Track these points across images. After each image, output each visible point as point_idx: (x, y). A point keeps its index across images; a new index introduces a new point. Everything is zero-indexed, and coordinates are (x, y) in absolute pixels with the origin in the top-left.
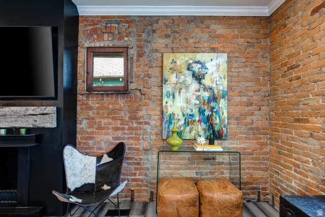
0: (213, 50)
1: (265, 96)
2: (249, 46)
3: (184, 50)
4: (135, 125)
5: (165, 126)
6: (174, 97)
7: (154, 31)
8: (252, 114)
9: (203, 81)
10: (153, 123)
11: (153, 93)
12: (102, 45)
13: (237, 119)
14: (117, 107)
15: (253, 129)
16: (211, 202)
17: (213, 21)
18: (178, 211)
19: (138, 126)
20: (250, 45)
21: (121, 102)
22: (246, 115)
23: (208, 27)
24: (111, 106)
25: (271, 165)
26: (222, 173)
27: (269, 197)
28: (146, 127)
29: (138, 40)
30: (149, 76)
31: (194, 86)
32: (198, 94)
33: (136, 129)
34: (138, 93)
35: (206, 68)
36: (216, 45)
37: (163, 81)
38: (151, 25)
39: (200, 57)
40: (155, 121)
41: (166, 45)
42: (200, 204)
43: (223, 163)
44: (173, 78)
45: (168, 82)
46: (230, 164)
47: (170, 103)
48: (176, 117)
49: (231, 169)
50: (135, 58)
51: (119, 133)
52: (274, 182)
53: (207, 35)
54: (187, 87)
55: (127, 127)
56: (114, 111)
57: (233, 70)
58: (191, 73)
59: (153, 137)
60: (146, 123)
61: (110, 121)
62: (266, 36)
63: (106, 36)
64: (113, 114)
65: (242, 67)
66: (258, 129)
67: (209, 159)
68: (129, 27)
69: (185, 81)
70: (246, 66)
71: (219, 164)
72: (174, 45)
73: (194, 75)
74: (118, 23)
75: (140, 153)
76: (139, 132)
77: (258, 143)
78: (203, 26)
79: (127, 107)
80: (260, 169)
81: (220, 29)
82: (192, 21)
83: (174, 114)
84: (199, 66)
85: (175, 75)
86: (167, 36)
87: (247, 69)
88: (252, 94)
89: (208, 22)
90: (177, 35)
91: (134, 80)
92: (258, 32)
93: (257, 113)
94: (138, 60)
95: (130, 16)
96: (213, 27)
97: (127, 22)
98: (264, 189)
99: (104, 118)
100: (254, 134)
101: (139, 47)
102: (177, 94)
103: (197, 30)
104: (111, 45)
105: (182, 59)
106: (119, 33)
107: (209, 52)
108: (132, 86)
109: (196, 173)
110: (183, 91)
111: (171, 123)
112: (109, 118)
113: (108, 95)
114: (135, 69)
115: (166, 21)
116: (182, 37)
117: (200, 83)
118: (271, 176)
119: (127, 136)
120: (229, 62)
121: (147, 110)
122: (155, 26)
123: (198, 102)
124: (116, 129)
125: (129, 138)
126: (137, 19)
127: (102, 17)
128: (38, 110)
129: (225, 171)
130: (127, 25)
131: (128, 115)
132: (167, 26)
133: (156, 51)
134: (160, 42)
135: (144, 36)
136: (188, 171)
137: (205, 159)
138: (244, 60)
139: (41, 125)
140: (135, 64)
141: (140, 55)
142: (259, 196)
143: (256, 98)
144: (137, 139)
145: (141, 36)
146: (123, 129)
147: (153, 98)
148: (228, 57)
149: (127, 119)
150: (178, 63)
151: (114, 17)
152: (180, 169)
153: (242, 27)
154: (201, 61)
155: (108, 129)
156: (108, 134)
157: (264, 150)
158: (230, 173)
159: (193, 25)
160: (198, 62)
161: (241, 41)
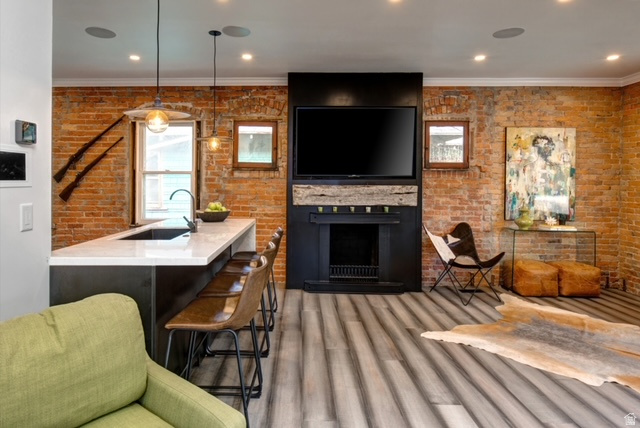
0: (560, 124)
1: (616, 174)
2: (599, 120)
3: (527, 124)
4: (475, 205)
5: (508, 205)
6: (518, 175)
7: (495, 103)
8: (601, 194)
9: (549, 158)
10: (494, 202)
11: (494, 170)
12: (440, 118)
13: (584, 199)
14: (456, 185)
15: (601, 210)
16: (572, 276)
17: (560, 92)
18: (542, 284)
19: (479, 206)
20: (601, 118)
21: (459, 179)
22: (595, 194)
23: (555, 99)
24: (449, 185)
25: (622, 249)
26: (568, 257)
27: (619, 283)
28: (487, 206)
29: (479, 113)
30: (490, 152)
31: (540, 162)
32: (544, 171)
33: (476, 209)
34: (477, 171)
35: (553, 144)
36: (562, 119)
37: (506, 158)
38: (493, 96)
39: (546, 132)
40: (497, 201)
41: (509, 118)
42: (559, 280)
43: (569, 246)
44: (517, 155)
45: (512, 159)
46: (577, 247)
47: (514, 181)
48: (520, 196)
49: (578, 252)
50: (475, 132)
51: (458, 213)
52: (625, 266)
53: (553, 108)
54: (532, 165)
55: (466, 206)
56: (453, 189)
57: (581, 145)
58: (536, 149)
59: (494, 218)
60: (487, 203)
61: (448, 199)
62: (618, 108)
63: (444, 108)
64: (450, 192)
65: (592, 142)
66: (607, 210)
67: (554, 242)
68: (469, 98)
69: (529, 157)
70: (596, 141)
71: (565, 247)
72: (517, 118)
73: (539, 152)
74: (457, 94)
75: (480, 235)
76: (479, 212)
77: (608, 225)
78: (549, 97)
79: (466, 186)
80: (609, 253)
81: (567, 101)
82: (537, 92)
83: (518, 194)
84: (546, 141)
85: (519, 151)
86: (509, 108)
87: (597, 145)
88: (601, 171)
89: (554, 93)
90: (520, 107)
91: (474, 156)
92: (609, 104)
93: (606, 192)
94: (478, 135)
95: (470, 87)
96: (560, 98)
97: (466, 93)
98: (612, 274)
99: (440, 196)
100: (603, 215)
101: (481, 120)
102: (521, 172)
103: (542, 101)
104: (449, 119)
105: (527, 134)
106: (459, 105)
107: (555, 127)
108: (472, 163)
109: (540, 256)
110: (528, 168)
111: (514, 202)
112: (446, 197)
113: (444, 172)
114: (475, 145)
115: (508, 92)
116: (526, 109)
117: (546, 160)
118: (622, 260)
119: (466, 216)
120: (577, 137)
121: (487, 188)
122: (497, 97)
123: (543, 180)
124: (455, 209)
125: (469, 218)
126: (478, 90)
127: (441, 88)
128: (405, 189)
129: (571, 255)
130: (467, 97)
131: (468, 193)
132: (509, 98)
133: (498, 124)
134: (501, 115)
135: (485, 108)
136: (531, 254)
137: (550, 242)
138: (593, 135)
139: (407, 204)
140: (475, 139)
141: (481, 129)
142: (608, 282)
143: (605, 177)
144: (478, 220)
145: (482, 108)
146: (462, 209)
147: (495, 176)
148: (577, 132)
149: (466, 198)
150: (523, 139)
151: (453, 88)
152: (523, 252)
153: (591, 98)
154: (548, 136)
155: (447, 208)
156: (446, 214)
157: (614, 233)
158: (577, 257)
159: (537, 96)
160: (545, 138)
161: (590, 114)
